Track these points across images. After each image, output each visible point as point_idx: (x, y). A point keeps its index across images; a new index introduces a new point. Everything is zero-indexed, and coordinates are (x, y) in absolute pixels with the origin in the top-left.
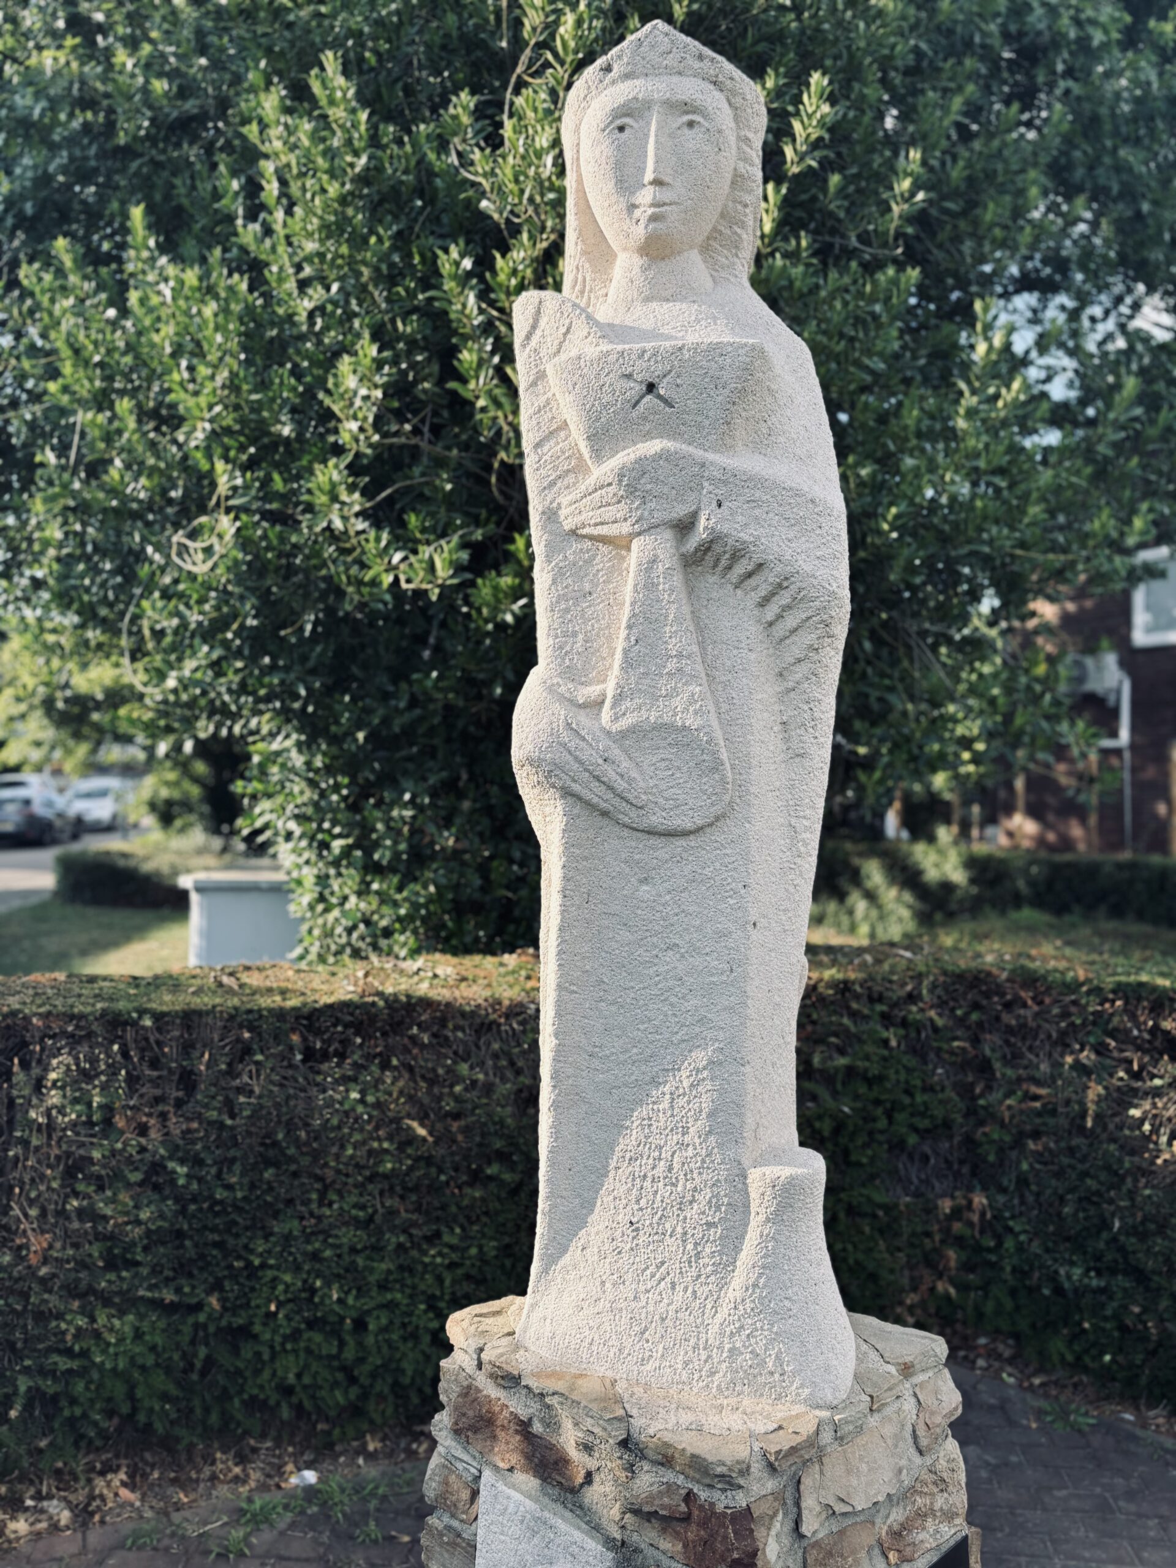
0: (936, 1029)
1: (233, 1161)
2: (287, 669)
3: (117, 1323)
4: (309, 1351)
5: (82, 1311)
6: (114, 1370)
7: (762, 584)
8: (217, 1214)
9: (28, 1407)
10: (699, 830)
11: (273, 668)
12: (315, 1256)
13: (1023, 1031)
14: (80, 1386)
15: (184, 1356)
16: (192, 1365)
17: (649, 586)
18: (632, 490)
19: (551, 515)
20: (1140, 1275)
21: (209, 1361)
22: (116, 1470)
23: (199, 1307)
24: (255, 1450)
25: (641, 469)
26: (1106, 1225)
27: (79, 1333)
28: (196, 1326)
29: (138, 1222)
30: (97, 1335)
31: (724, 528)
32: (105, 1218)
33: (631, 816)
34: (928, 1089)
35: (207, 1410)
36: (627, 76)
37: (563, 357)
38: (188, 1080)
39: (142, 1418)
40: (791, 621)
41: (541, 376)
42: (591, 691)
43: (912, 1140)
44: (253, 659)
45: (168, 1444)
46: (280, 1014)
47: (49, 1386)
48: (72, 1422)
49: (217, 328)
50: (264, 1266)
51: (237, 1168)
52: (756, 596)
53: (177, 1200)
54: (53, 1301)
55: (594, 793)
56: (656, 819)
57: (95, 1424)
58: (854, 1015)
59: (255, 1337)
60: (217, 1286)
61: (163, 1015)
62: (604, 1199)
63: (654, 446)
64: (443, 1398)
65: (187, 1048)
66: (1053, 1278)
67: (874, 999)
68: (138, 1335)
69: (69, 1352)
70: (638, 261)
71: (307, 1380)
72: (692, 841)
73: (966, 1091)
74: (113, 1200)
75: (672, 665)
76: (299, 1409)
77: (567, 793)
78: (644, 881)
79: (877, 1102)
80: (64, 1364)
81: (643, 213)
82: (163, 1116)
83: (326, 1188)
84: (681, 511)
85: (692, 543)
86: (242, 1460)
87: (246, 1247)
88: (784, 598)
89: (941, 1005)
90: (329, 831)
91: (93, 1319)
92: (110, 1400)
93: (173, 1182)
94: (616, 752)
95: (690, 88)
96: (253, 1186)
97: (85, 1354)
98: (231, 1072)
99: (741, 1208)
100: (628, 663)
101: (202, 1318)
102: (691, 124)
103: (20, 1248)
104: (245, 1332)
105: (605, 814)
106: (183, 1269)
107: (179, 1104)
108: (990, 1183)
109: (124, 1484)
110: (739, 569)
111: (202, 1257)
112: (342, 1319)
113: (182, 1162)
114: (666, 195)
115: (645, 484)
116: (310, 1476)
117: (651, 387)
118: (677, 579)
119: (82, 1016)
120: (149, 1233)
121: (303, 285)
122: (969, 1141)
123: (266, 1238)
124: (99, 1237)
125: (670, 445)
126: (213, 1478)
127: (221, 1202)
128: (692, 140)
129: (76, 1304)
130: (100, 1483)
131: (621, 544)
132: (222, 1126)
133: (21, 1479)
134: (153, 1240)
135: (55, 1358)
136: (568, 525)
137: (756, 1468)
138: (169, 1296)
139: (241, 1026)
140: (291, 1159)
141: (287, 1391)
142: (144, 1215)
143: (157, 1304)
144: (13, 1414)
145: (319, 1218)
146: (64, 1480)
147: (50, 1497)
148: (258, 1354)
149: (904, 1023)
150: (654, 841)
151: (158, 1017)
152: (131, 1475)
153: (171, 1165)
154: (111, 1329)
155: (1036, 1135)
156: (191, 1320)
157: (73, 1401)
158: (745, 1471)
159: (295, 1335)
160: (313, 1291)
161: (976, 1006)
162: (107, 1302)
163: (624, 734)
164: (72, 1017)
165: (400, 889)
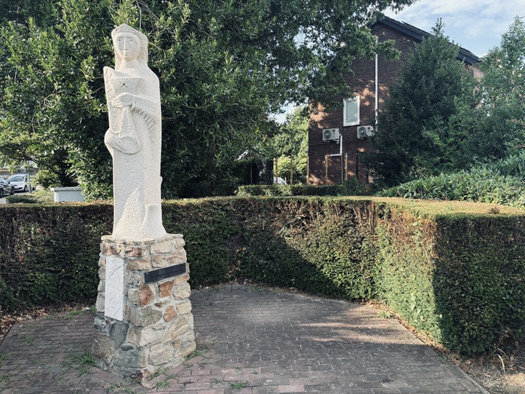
0: (234, 212)
1: (66, 240)
2: (77, 132)
3: (41, 275)
4: (87, 282)
5: (32, 272)
6: (40, 285)
7: (144, 115)
8: (63, 251)
9: (20, 294)
10: (135, 154)
11: (73, 132)
12: (87, 261)
14: (32, 288)
15: (57, 283)
16: (59, 285)
17: (125, 115)
18: (122, 100)
19: (110, 104)
21: (63, 284)
22: (42, 309)
23: (60, 271)
24: (75, 305)
25: (123, 97)
27: (32, 277)
28: (59, 275)
29: (45, 253)
30: (36, 277)
31: (136, 106)
32: (37, 252)
33: (124, 151)
34: (232, 225)
35: (63, 295)
36: (120, 32)
37: (111, 78)
38: (54, 222)
39: (48, 296)
40: (149, 121)
41: (108, 81)
42: (117, 132)
43: (229, 236)
44: (68, 129)
45: (53, 302)
46: (76, 208)
47: (25, 289)
48: (31, 296)
50: (75, 263)
51: (67, 241)
52: (143, 117)
53: (53, 248)
54: (26, 270)
55: (118, 148)
56: (128, 152)
57: (37, 298)
58: (214, 209)
59: (73, 278)
60: (63, 267)
61: (48, 208)
62: (124, 213)
63: (125, 94)
65: (54, 215)
67: (219, 205)
68: (46, 277)
69: (30, 281)
70: (125, 61)
71: (86, 288)
72: (134, 155)
73: (240, 224)
74: (38, 249)
75: (129, 127)
76: (85, 295)
77: (114, 148)
79: (220, 228)
80: (28, 284)
81: (124, 54)
82: (49, 231)
83: (89, 246)
84: (130, 104)
85: (132, 109)
86: (72, 306)
87: (70, 258)
88: (147, 117)
90: (90, 172)
91: (35, 274)
92: (40, 292)
93: (52, 244)
94: (121, 141)
95: (131, 35)
96: (71, 245)
97: (33, 281)
98: (64, 220)
99: (144, 211)
100: (122, 128)
101: (60, 274)
102: (131, 40)
103: (17, 258)
104: (71, 278)
105: (120, 151)
106: (55, 263)
107: (52, 227)
109: (44, 312)
110: (140, 113)
111: (60, 261)
112: (94, 275)
113: (54, 240)
114: (128, 51)
115: (124, 99)
116: (88, 308)
117: (124, 84)
118: (130, 114)
119: (28, 208)
120: (47, 255)
123: (75, 256)
124: (36, 256)
125: (127, 93)
126: (65, 310)
127: (64, 248)
128: (131, 43)
129: (31, 271)
130: (38, 311)
131: (121, 108)
132: (63, 232)
133: (19, 310)
134: (48, 257)
135: (26, 282)
136: (113, 105)
138: (52, 269)
139: (67, 210)
140: (80, 239)
141: (82, 291)
142: (46, 251)
143: (51, 271)
144: (17, 295)
145: (87, 252)
146: (30, 311)
147: (26, 314)
148: (74, 282)
149: (226, 210)
150: (129, 156)
151: (47, 208)
152: (46, 310)
153: (51, 241)
154: (39, 276)
155: (254, 233)
157: (31, 292)
159: (83, 278)
160: (87, 268)
161: (243, 207)
162: (38, 270)
163: (122, 138)
164: (26, 208)
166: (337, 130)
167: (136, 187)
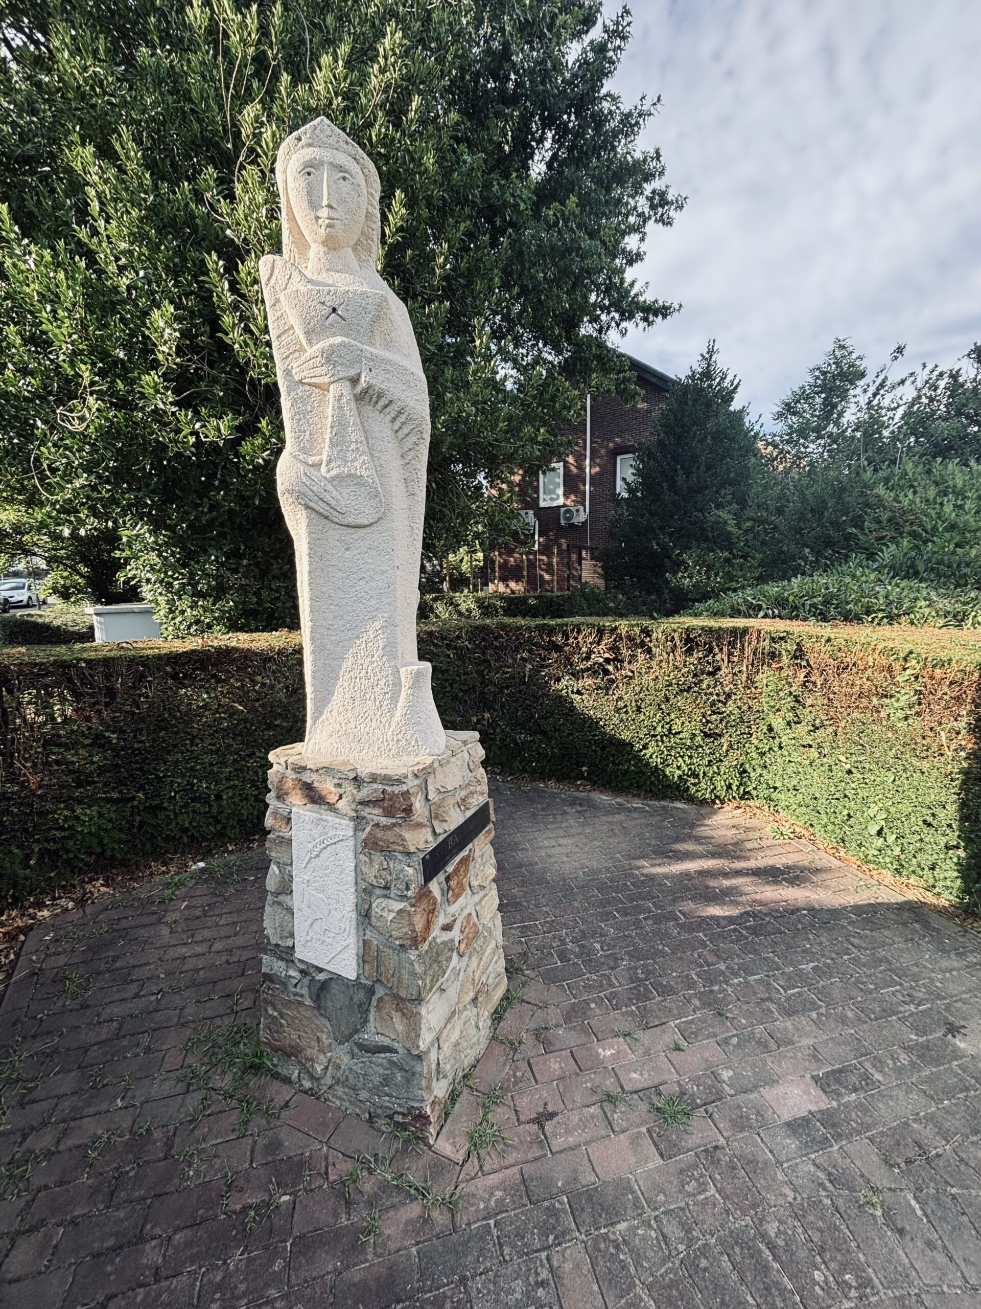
0: (468, 649)
1: (142, 729)
2: (139, 489)
3: (88, 812)
4: (194, 812)
5: (66, 808)
6: (90, 833)
7: (392, 410)
8: (137, 755)
9: (41, 858)
10: (371, 524)
11: (130, 490)
12: (192, 769)
13: (502, 648)
14: (71, 843)
15: (128, 822)
16: (133, 826)
17: (341, 408)
18: (328, 360)
19: (288, 373)
20: (544, 733)
21: (142, 823)
22: (97, 880)
23: (133, 798)
24: (171, 859)
25: (332, 350)
26: (533, 717)
27: (66, 819)
28: (133, 807)
29: (93, 763)
30: (77, 818)
31: (374, 382)
32: (73, 763)
33: (339, 518)
34: (466, 674)
35: (144, 845)
36: (310, 145)
37: (288, 291)
38: (111, 692)
39: (109, 853)
40: (405, 430)
41: (278, 301)
42: (316, 459)
43: (461, 694)
44: (117, 485)
45: (124, 863)
46: (159, 657)
47: (52, 846)
48: (68, 861)
49: (68, 287)
50: (165, 776)
51: (144, 732)
52: (389, 417)
53: (113, 750)
54: (49, 806)
55: (321, 507)
56: (351, 520)
57: (82, 860)
58: (435, 645)
59: (165, 809)
60: (141, 788)
61: (92, 660)
62: (338, 690)
63: (338, 340)
64: (270, 786)
65: (108, 677)
66: (514, 740)
67: (443, 639)
68: (101, 815)
69: (62, 829)
70: (322, 249)
71: (195, 824)
72: (368, 530)
73: (480, 673)
74: (76, 754)
75: (353, 446)
76: (193, 837)
77: (307, 507)
78: (347, 549)
79: (446, 680)
80: (59, 834)
81: (323, 222)
82: (99, 712)
83: (194, 737)
84: (353, 372)
85: (358, 389)
86: (165, 864)
87: (154, 769)
88: (402, 418)
89: (470, 640)
90: (172, 576)
91: (74, 811)
92: (89, 847)
93: (110, 742)
94: (329, 487)
95: (343, 159)
96: (154, 740)
97: (70, 828)
98: (134, 687)
99: (397, 685)
100: (332, 445)
101: (135, 803)
102: (344, 179)
103: (23, 782)
104: (160, 807)
105: (326, 518)
106: (121, 782)
107: (107, 705)
108: (490, 708)
109: (102, 885)
110: (382, 403)
111: (132, 776)
112: (209, 796)
113: (113, 732)
114: (335, 215)
115: (334, 358)
116: (201, 864)
117: (334, 310)
118: (353, 405)
119: (42, 664)
120: (99, 767)
121: (121, 269)
122: (482, 693)
123: (165, 763)
124: (70, 772)
125: (346, 340)
126: (151, 874)
127: (138, 749)
128: (345, 187)
129: (62, 806)
130: (89, 887)
131: (323, 388)
132: (133, 713)
133: (42, 892)
134: (102, 770)
135: (54, 832)
136: (297, 378)
137: (410, 776)
138: (115, 795)
139: (138, 664)
140: (173, 726)
141: (185, 830)
142: (96, 759)
143: (111, 800)
144: (32, 862)
145: (192, 752)
146: (67, 890)
147: (60, 898)
148: (168, 816)
149: (456, 648)
150: (350, 530)
151: (88, 662)
152: (106, 880)
153: (107, 734)
154: (85, 815)
155: (507, 688)
156: (129, 805)
157: (68, 851)
158: (406, 777)
159: (186, 806)
160: (193, 785)
161: (483, 639)
162: (80, 802)
163: (333, 479)
164: (36, 664)
165: (214, 604)
166: (531, 512)
167: (373, 619)
